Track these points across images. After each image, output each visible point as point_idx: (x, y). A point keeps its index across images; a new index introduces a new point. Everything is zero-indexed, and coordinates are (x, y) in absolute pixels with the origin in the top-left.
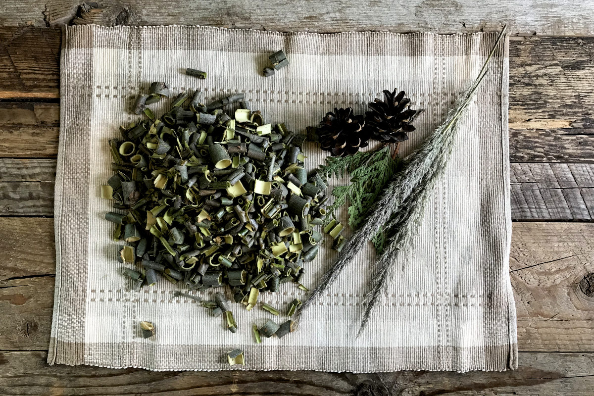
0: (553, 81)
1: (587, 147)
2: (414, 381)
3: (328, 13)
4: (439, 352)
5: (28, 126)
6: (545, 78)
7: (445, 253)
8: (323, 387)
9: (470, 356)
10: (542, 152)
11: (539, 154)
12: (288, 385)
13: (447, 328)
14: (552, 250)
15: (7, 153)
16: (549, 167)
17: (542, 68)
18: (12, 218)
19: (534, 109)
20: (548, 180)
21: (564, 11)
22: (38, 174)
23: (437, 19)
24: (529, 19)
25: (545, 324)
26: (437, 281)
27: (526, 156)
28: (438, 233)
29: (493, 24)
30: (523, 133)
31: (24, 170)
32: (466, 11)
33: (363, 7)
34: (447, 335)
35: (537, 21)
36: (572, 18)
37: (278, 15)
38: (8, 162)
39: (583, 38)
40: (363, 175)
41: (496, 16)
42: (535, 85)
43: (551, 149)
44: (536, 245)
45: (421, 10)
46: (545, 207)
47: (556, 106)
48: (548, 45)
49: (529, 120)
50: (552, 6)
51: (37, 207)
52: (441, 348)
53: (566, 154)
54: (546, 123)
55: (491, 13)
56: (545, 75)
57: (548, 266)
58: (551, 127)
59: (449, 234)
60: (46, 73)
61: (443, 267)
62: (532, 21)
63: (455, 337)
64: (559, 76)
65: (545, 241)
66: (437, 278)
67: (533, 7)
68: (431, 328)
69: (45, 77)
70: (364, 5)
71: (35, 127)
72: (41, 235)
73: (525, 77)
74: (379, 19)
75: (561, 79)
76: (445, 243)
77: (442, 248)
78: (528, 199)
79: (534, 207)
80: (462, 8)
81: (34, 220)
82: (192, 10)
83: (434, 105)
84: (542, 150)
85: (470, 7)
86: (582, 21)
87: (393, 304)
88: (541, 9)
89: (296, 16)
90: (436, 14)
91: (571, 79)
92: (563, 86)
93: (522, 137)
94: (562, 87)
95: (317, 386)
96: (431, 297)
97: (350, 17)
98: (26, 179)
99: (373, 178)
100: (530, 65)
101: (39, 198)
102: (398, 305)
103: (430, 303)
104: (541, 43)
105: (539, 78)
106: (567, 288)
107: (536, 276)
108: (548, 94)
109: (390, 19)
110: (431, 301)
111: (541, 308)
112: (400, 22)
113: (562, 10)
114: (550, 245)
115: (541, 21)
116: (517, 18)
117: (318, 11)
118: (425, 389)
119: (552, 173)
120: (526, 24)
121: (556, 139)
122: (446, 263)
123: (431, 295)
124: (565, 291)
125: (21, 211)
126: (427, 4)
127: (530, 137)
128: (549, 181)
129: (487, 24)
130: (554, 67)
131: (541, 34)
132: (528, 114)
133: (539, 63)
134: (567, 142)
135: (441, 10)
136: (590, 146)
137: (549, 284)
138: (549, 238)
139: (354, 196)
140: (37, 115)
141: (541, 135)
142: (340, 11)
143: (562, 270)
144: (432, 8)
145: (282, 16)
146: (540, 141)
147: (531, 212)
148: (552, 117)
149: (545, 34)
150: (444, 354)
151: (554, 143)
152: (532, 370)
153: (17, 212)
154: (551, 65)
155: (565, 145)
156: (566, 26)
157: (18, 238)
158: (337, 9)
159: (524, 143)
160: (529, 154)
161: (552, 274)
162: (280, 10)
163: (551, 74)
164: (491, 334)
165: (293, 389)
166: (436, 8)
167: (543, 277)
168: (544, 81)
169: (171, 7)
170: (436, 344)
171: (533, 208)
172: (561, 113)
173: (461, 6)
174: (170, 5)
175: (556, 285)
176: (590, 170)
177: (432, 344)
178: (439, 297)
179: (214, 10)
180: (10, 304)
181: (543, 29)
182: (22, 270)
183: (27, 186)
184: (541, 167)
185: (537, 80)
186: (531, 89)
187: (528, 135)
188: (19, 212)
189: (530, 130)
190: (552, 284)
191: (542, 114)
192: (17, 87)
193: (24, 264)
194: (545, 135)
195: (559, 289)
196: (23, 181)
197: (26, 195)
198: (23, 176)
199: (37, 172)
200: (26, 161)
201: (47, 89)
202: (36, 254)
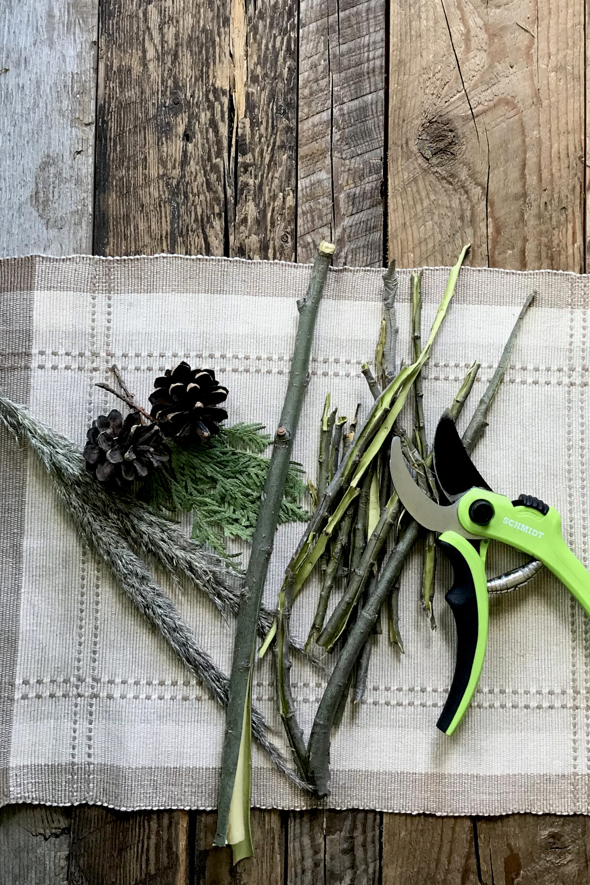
0: (171, 18)
6: (165, 30)
10: (283, 39)
11: (285, 44)
14: (432, 29)
16: (306, 29)
17: (150, 34)
18: (383, 879)
19: (214, 49)
20: (326, 31)
22: (313, 839)
23: (69, 194)
24: (71, 52)
25: (543, 45)
27: (288, 63)
29: (78, 108)
30: (252, 67)
31: (305, 863)
32: (55, 149)
35: (75, 40)
41: (66, 103)
42: (177, 45)
43: (278, 24)
44: (424, 54)
45: (52, 220)
46: (367, 38)
47: (210, 15)
48: (113, 24)
49: (231, 55)
50: (50, 15)
51: (365, 840)
54: (236, 31)
55: (60, 111)
56: (161, 29)
57: (456, 37)
58: (243, 23)
62: (75, 48)
64: (163, 8)
65: (418, 39)
67: (51, 45)
72: (411, 831)
73: (163, 60)
75: (167, 5)
78: (354, 62)
79: (366, 54)
80: (51, 155)
81: (387, 844)
84: (279, 39)
85: (50, 143)
88: (56, 33)
90: (59, 197)
93: (259, 69)
94: (180, 5)
98: (320, 860)
100: (144, 51)
101: (352, 838)
104: (109, 35)
105: (165, 39)
106: (489, 9)
107: (471, 54)
108: (190, 26)
111: (519, 49)
114: (424, 33)
115: (74, 34)
116: (69, 70)
119: (315, 24)
120: (79, 56)
121: (261, 16)
124: (494, 12)
125: (371, 866)
126: (44, 210)
127: (259, 57)
128: (327, 30)
129: (77, 115)
130: (149, 15)
131: (95, 34)
132: (223, 58)
133: (141, 39)
135: (54, 187)
138: (413, 33)
141: (255, 39)
143: (463, 16)
144: (50, 203)
146: (264, 42)
147: (374, 58)
148: (227, 21)
149: (96, 29)
151: (268, 20)
153: (374, 873)
154: (146, 20)
157: (416, 870)
159: (268, 65)
160: (284, 59)
161: (469, 31)
163: (159, 20)
166: (51, 196)
167: (474, 43)
168: (170, 32)
171: (368, 55)
172: (221, 8)
175: (485, 25)
180: (519, 879)
181: (89, 31)
182: (467, 861)
183: (332, 859)
184: (305, 41)
185: (170, 42)
186: (182, 51)
187: (256, 60)
188: (375, 871)
189: (247, 55)
190: (484, 30)
191: (223, 37)
192: (170, 879)
193: (456, 859)
194: (256, 34)
195: (491, 20)
196: (325, 866)
197: (347, 859)
198: (316, 865)
199: (309, 842)
200: (291, 859)
201: (173, 828)
202: (441, 838)
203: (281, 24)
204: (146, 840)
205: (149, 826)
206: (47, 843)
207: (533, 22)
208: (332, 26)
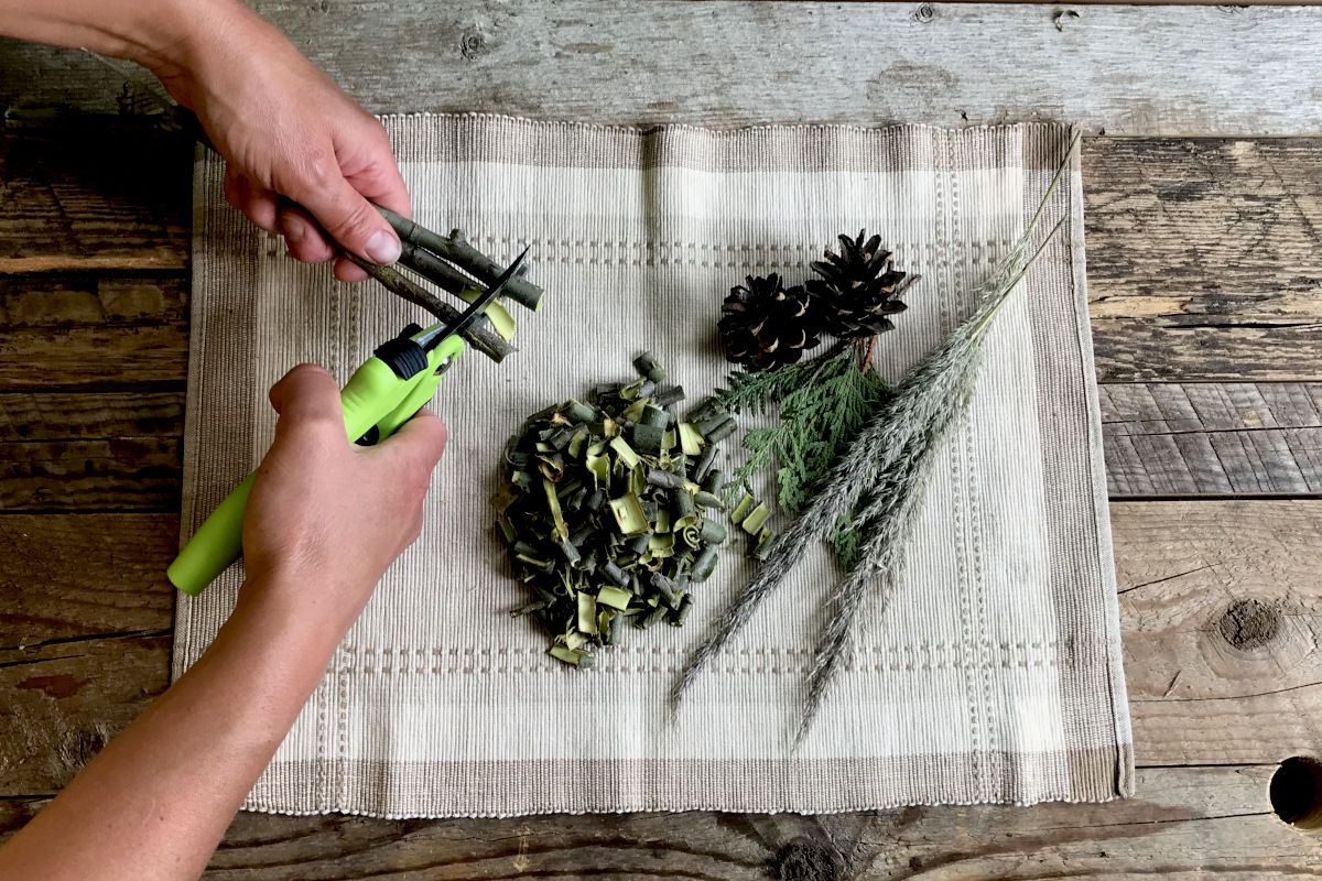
0: (1142, 223)
1: (1218, 351)
2: (897, 837)
3: (695, 95)
4: (975, 766)
5: (85, 325)
6: (1127, 216)
7: (978, 559)
8: (707, 854)
9: (1039, 771)
10: (1131, 363)
11: (1125, 365)
12: (635, 853)
13: (990, 715)
14: (1161, 557)
15: (40, 382)
16: (1146, 392)
17: (1120, 199)
18: (51, 515)
19: (1109, 277)
20: (1146, 418)
21: (1155, 89)
22: (106, 424)
23: (911, 105)
24: (1089, 105)
25: (1155, 708)
26: (964, 616)
28: (961, 519)
29: (1020, 113)
31: (76, 415)
32: (967, 89)
33: (764, 83)
34: (991, 730)
35: (1104, 108)
36: (1172, 101)
37: (594, 100)
38: (42, 400)
39: (1196, 140)
40: (804, 406)
41: (1025, 99)
42: (1109, 231)
43: (1149, 356)
44: (1129, 547)
45: (878, 87)
46: (1142, 471)
47: (1153, 271)
48: (1129, 153)
49: (1102, 299)
50: (1132, 79)
51: (102, 491)
52: (979, 755)
53: (1176, 364)
54: (1134, 305)
55: (1015, 93)
56: (1128, 211)
57: (1154, 590)
58: (1145, 312)
59: (983, 521)
60: (124, 218)
61: (975, 589)
62: (1094, 109)
63: (1006, 733)
64: (1154, 213)
65: (1147, 539)
66: (963, 611)
67: (1094, 80)
68: (958, 714)
69: (123, 227)
70: (765, 79)
71: (99, 327)
72: (111, 550)
73: (1089, 215)
74: (796, 105)
75: (1158, 218)
76: (976, 539)
77: (970, 551)
78: (1109, 455)
79: (1121, 470)
80: (959, 84)
81: (96, 519)
82: (423, 91)
83: (939, 266)
84: (1131, 358)
85: (974, 82)
86: (1192, 107)
87: (876, 668)
88: (1112, 86)
89: (631, 101)
90: (907, 94)
91: (1176, 219)
92: (1162, 233)
95: (694, 853)
96: (953, 651)
97: (740, 103)
98: (80, 434)
99: (824, 411)
100: (1098, 192)
101: (105, 472)
102: (886, 668)
103: (952, 664)
104: (1115, 149)
105: (1116, 217)
106: (1195, 633)
107: (1133, 611)
108: (1136, 247)
109: (818, 107)
110: (953, 659)
111: (1147, 675)
112: (837, 112)
113: (1152, 86)
114: (1156, 547)
115: (1112, 107)
116: (1067, 102)
117: (673, 92)
118: (921, 853)
119: (1154, 403)
120: (1085, 114)
121: (1156, 335)
122: (979, 580)
123: (954, 646)
124: (1192, 640)
125: (69, 500)
126: (890, 76)
127: (1105, 333)
128: (1148, 421)
129: (1010, 113)
130: (1143, 196)
131: (1113, 133)
132: (1099, 288)
133: (1113, 187)
134: (1178, 341)
135: (919, 88)
136: (1222, 348)
137: (1160, 626)
138: (1155, 532)
139: (789, 449)
140: (105, 303)
141: (1127, 327)
142: (718, 91)
143: (1183, 598)
144: (899, 83)
145: (602, 103)
146: (1125, 339)
147: (1116, 481)
148: (1146, 292)
149: (1120, 133)
150: (985, 768)
151: (1153, 344)
152: (1135, 804)
153: (61, 503)
154: (1137, 193)
155: (1175, 348)
156: (1161, 116)
157: (62, 557)
158: (713, 88)
160: (1105, 365)
161: (1164, 606)
162: (600, 90)
163: (1139, 209)
164: (1078, 725)
165: (645, 862)
166: (908, 84)
167: (1147, 613)
168: (1126, 223)
169: (379, 86)
170: (968, 749)
171: (1120, 473)
172: (1162, 284)
173: (957, 80)
174: (377, 82)
175: (1174, 628)
176: (1225, 397)
177: (960, 749)
178: (969, 650)
179: (467, 91)
180: (44, 696)
181: (1117, 124)
182: (71, 624)
183: (82, 449)
184: (1131, 391)
185: (1112, 222)
186: (1102, 238)
187: (1100, 329)
188: (65, 504)
189: (1104, 318)
190: (1166, 626)
191: (1125, 287)
192: (65, 248)
193: (74, 610)
194: (1135, 329)
195: (1181, 636)
196: (73, 440)
197: (81, 467)
198: (75, 429)
199: (103, 419)
200: (82, 396)
201: (127, 250)
202: (100, 591)
203: (1150, 360)
204: (113, 217)
205: (130, 221)
206: (115, 102)
207: (1183, 694)
208: (1153, 425)
